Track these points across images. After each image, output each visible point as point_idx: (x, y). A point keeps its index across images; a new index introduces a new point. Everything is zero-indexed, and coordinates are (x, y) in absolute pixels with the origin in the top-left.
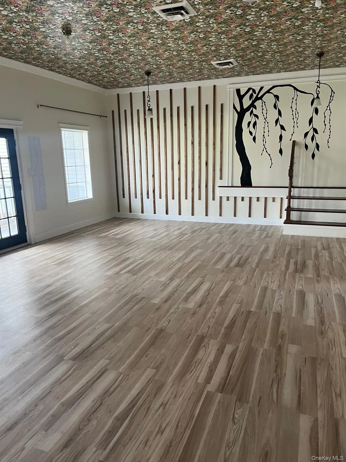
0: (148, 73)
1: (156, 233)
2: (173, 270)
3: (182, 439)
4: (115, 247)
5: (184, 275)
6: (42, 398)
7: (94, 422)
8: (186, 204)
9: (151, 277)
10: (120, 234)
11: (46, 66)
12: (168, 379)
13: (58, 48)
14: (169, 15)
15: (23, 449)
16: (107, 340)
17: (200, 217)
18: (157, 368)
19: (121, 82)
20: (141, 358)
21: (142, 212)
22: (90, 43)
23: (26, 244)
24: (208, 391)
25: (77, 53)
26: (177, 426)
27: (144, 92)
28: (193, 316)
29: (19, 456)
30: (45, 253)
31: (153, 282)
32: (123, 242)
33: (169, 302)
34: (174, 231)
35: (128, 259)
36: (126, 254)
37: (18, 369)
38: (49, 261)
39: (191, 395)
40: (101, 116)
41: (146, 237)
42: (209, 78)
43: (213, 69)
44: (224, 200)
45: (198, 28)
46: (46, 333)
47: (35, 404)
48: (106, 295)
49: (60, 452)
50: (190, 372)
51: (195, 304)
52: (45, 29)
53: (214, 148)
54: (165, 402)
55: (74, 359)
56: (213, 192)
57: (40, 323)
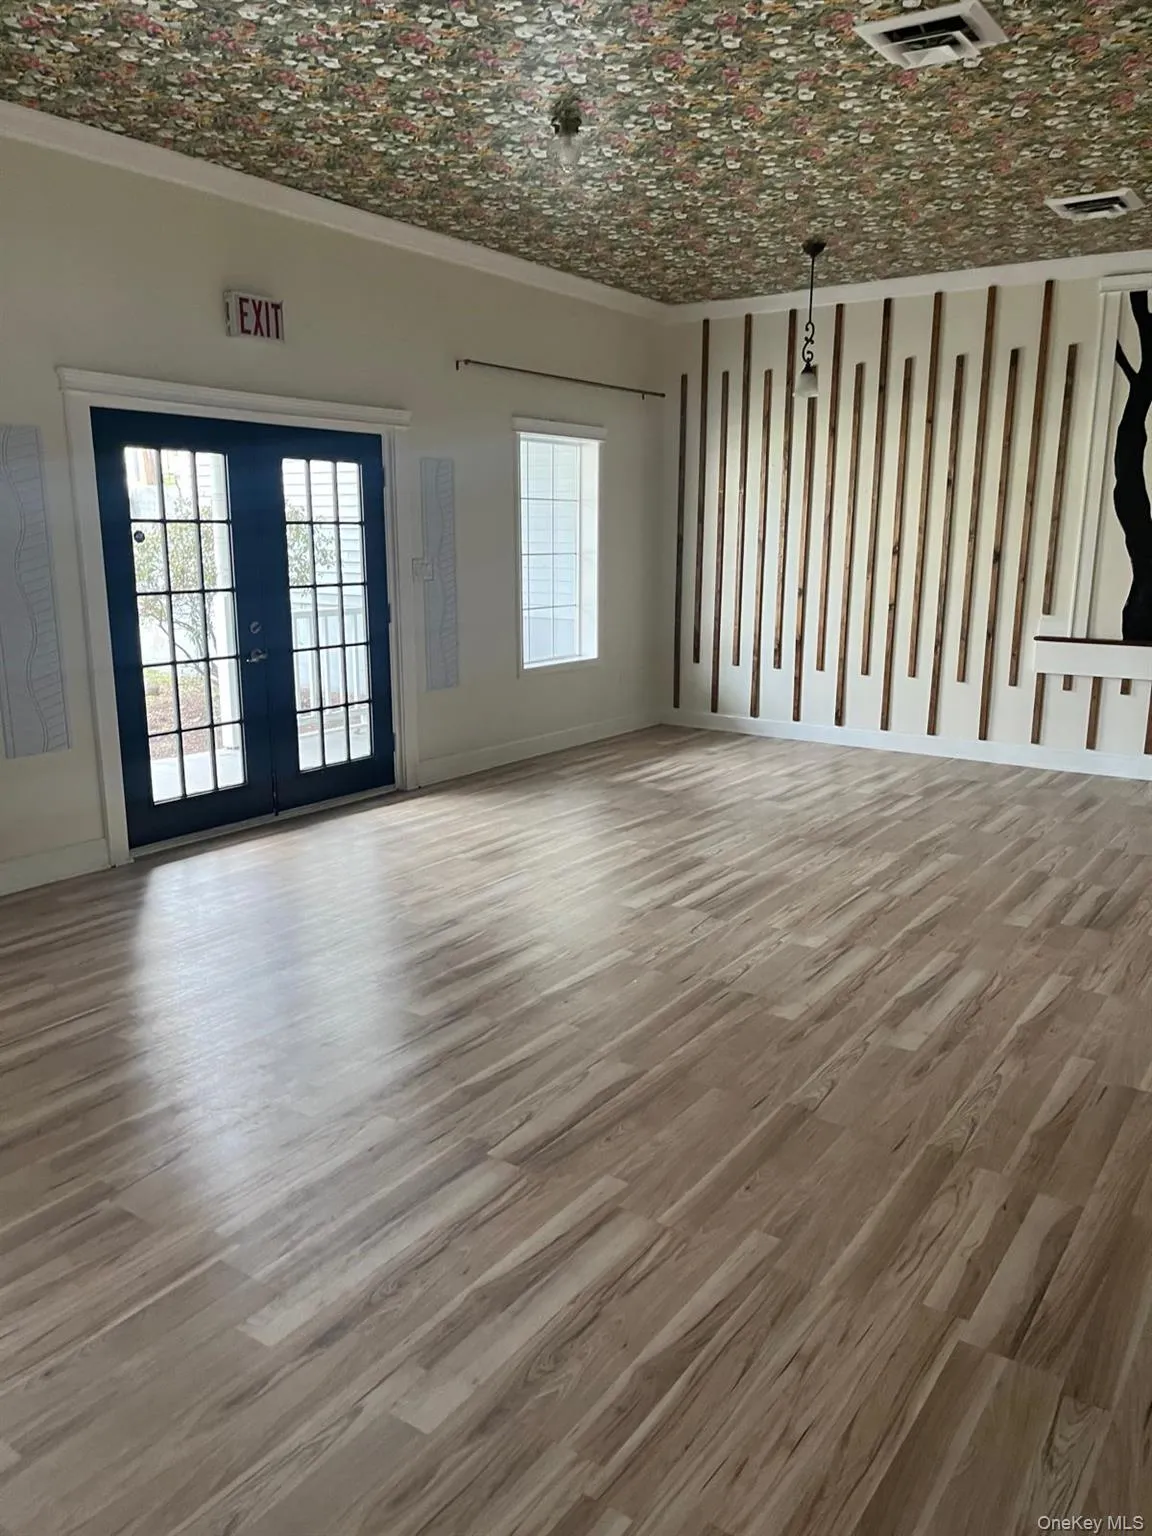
0: (815, 248)
1: (796, 787)
2: (852, 916)
3: (860, 1485)
4: (660, 820)
5: (892, 936)
6: (420, 1263)
7: (574, 1368)
8: (911, 694)
9: (775, 930)
10: (677, 779)
11: (491, 238)
12: (821, 1279)
13: (534, 178)
14: (909, 47)
15: (356, 1411)
16: (624, 1116)
17: (958, 740)
18: (785, 1232)
19: (719, 281)
20: (734, 1189)
21: (755, 712)
22: (636, 156)
23: (390, 788)
24: (960, 1343)
25: (590, 192)
26: (846, 1438)
27: (793, 314)
28: (916, 1079)
29: (345, 1429)
30: (444, 819)
31: (781, 947)
32: (681, 806)
33: (836, 1021)
34: (858, 785)
35: (699, 862)
36: (692, 847)
37: (353, 1165)
38: (456, 847)
39: (899, 1345)
40: (644, 393)
41: (760, 797)
42: (1031, 256)
43: (1049, 224)
44: (1054, 686)
45: (1006, 86)
46: (436, 1066)
47: (397, 1279)
48: (624, 971)
49: (465, 1444)
50: (897, 1265)
51: (925, 1037)
52: (501, 117)
53: (1031, 504)
54: (807, 1351)
55: (520, 1158)
56: (1013, 655)
57: (418, 1033)
